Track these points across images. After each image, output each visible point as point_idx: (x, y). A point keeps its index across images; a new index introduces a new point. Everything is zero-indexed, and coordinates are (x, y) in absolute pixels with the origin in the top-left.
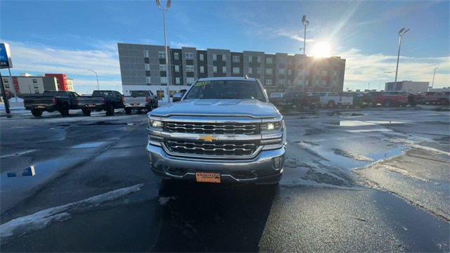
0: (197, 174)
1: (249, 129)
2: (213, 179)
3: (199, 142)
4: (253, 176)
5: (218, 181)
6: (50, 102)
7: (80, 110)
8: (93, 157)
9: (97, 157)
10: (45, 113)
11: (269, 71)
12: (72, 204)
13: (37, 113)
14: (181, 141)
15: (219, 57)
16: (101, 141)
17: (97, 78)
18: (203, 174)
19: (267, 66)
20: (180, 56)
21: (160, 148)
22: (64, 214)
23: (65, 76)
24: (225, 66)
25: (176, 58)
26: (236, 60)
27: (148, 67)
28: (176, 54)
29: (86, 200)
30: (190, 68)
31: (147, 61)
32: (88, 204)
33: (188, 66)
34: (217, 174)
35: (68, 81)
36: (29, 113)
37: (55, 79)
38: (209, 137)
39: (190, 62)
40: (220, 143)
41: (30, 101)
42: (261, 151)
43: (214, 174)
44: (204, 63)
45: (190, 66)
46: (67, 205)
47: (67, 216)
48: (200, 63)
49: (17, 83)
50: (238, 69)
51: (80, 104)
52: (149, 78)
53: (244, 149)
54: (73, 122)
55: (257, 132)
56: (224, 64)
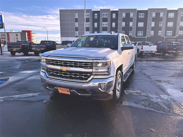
0: (58, 88)
1: (86, 65)
2: (66, 92)
3: (61, 71)
4: (88, 93)
5: (69, 93)
6: (19, 47)
7: (33, 53)
8: (26, 78)
9: (29, 78)
10: (17, 54)
11: (170, 24)
12: (6, 97)
13: (13, 54)
14: (53, 70)
15: (128, 15)
16: (34, 70)
17: (47, 32)
18: (61, 88)
19: (169, 20)
20: (99, 16)
21: (44, 73)
22: (2, 100)
23: (31, 31)
24: (132, 21)
25: (96, 17)
26: (142, 16)
27: (77, 24)
28: (96, 14)
29: (13, 96)
30: (105, 24)
31: (76, 20)
32: (12, 98)
33: (103, 23)
34: (68, 89)
35: (33, 35)
36: (9, 53)
37: (27, 34)
38: (65, 69)
39: (105, 20)
40: (71, 72)
41: (11, 46)
42: (93, 78)
43: (66, 89)
44: (116, 20)
45: (105, 23)
46: (4, 97)
47: (2, 101)
48: (112, 20)
49: (9, 36)
50: (143, 23)
51: (33, 49)
52: (77, 32)
53: (83, 77)
54: (28, 59)
55: (91, 68)
56: (131, 20)
